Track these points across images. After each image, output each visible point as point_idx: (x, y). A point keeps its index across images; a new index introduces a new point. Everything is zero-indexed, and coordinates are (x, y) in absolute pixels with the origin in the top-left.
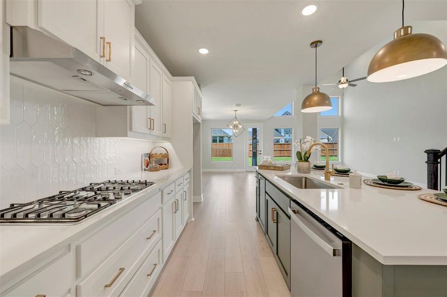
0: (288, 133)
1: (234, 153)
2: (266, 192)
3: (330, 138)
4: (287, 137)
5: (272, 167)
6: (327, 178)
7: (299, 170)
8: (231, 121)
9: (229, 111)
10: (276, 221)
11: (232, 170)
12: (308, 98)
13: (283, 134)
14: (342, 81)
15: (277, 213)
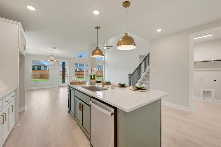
0: (81, 66)
1: (50, 76)
2: (75, 96)
3: (99, 69)
4: (81, 68)
5: (77, 83)
6: (103, 86)
7: (91, 83)
8: (49, 57)
9: (47, 50)
10: (82, 110)
11: (49, 87)
12: (94, 51)
13: (79, 66)
14: (105, 46)
15: (82, 105)
